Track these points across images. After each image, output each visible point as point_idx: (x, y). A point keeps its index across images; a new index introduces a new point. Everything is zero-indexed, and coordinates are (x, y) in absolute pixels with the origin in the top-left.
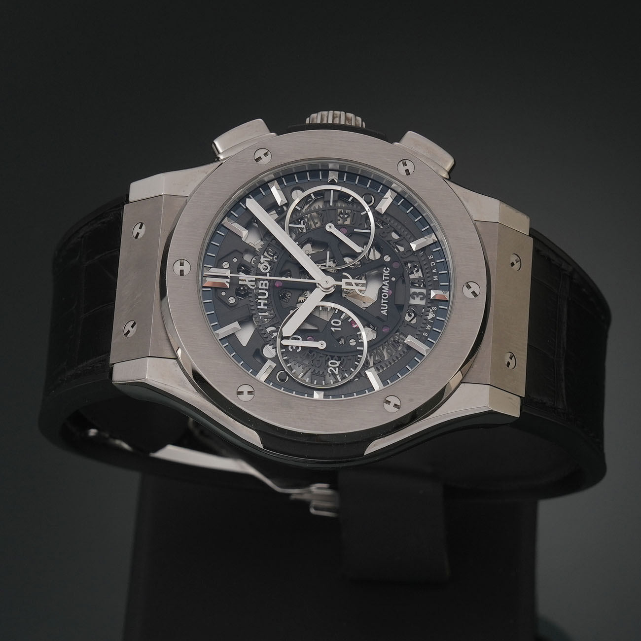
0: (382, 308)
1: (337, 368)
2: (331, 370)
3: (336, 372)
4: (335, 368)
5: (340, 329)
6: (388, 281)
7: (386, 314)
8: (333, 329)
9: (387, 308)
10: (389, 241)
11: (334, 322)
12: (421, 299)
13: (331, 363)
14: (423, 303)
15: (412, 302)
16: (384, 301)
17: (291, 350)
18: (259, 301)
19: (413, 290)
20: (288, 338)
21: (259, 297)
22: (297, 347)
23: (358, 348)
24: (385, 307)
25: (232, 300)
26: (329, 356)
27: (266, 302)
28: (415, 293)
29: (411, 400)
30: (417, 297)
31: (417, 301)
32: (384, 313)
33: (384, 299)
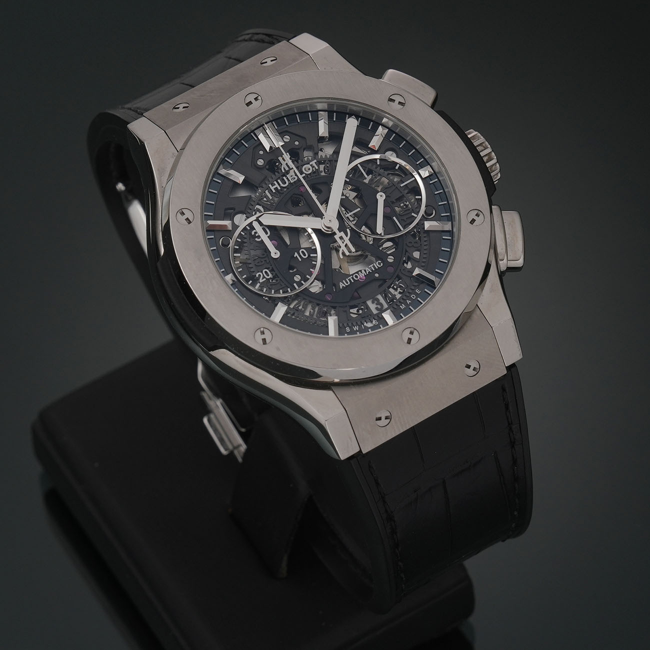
0: (344, 281)
1: (265, 279)
2: (260, 275)
3: (261, 281)
4: (264, 277)
5: (300, 260)
6: (371, 271)
7: (341, 288)
8: (296, 255)
9: (347, 285)
10: (406, 251)
11: (302, 252)
12: (377, 308)
13: (266, 272)
14: (375, 312)
15: (369, 303)
16: (351, 279)
17: (253, 234)
18: (275, 182)
19: (380, 297)
20: (261, 224)
21: (279, 181)
22: (259, 237)
23: (295, 284)
24: (347, 283)
25: (260, 162)
26: (271, 267)
27: (279, 188)
28: (378, 300)
29: (278, 349)
30: (377, 304)
31: (373, 307)
32: (341, 285)
33: (353, 278)
